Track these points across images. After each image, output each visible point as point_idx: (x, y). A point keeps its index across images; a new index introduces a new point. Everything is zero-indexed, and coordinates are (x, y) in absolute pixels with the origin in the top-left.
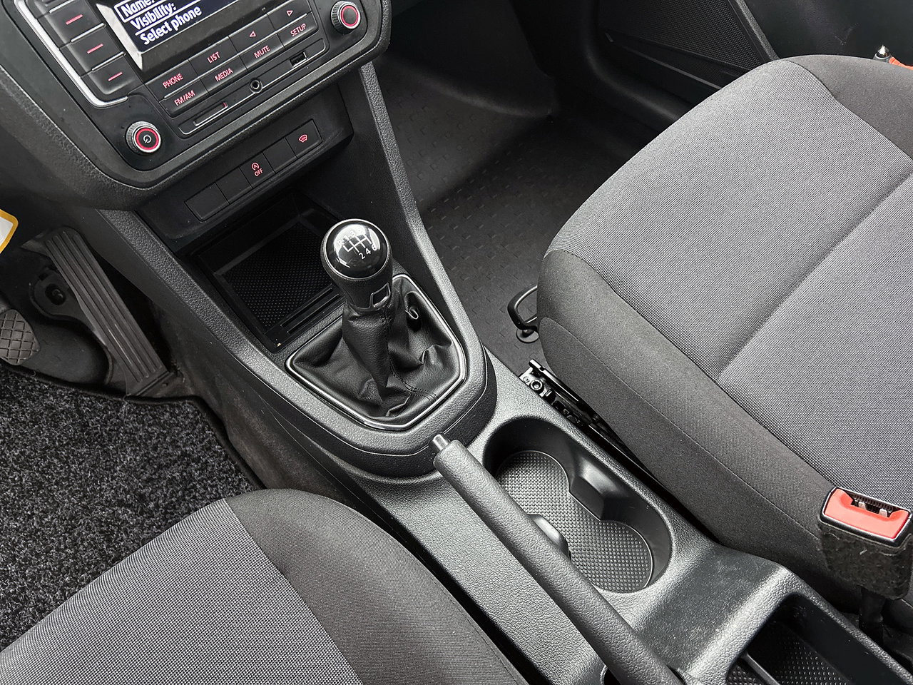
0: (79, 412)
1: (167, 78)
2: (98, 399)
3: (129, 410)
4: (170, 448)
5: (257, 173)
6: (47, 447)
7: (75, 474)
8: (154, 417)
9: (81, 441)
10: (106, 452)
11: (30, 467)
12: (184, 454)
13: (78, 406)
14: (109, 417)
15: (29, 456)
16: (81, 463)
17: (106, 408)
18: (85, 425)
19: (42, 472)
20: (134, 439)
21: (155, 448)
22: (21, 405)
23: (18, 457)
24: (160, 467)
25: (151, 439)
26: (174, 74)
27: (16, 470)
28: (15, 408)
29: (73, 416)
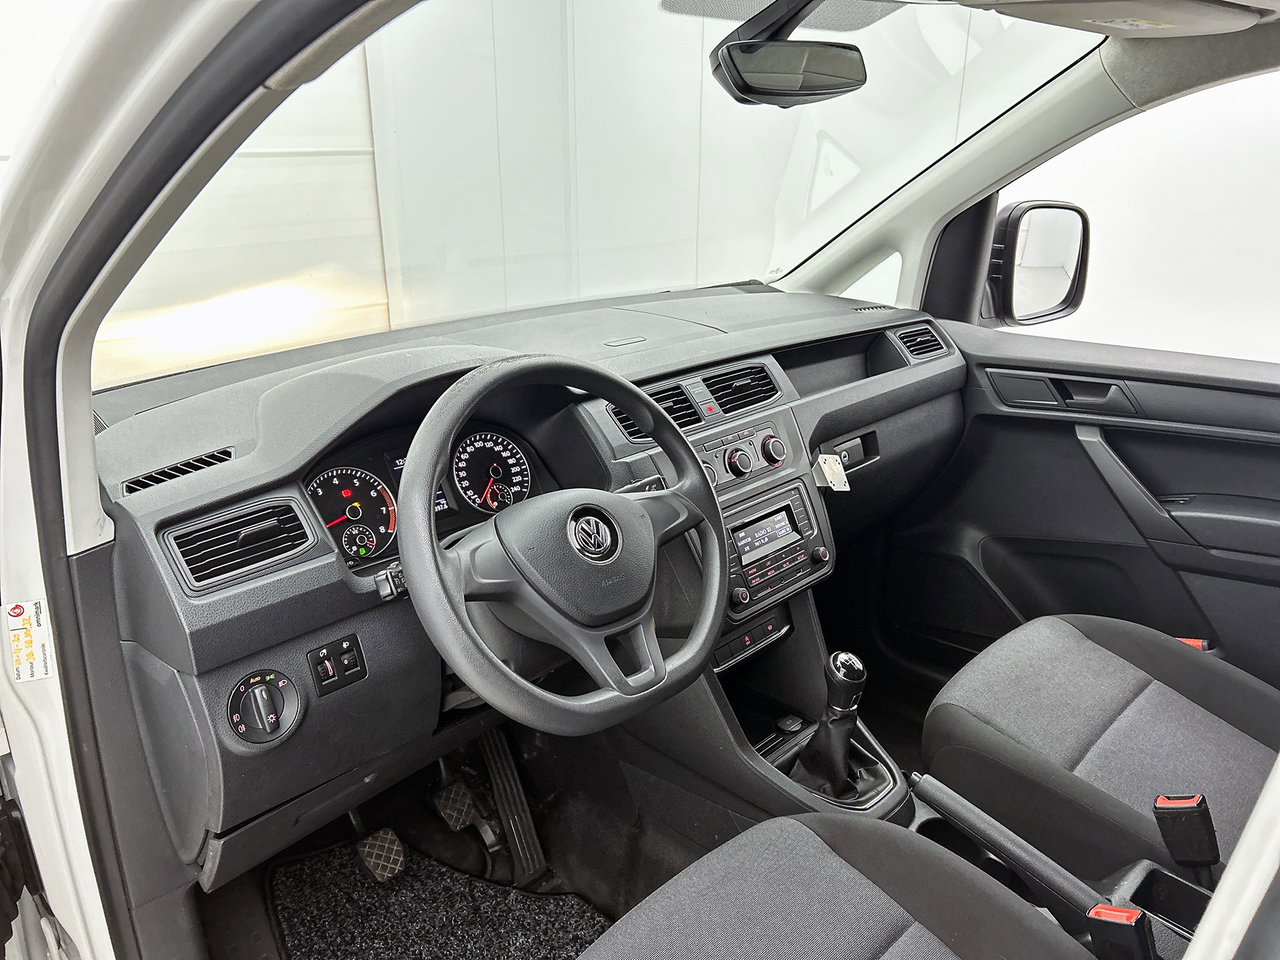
0: (473, 896)
1: (750, 570)
2: (488, 886)
3: (516, 899)
4: (561, 933)
5: (748, 643)
6: (444, 925)
7: (471, 951)
8: (539, 907)
9: (472, 923)
10: (499, 936)
11: (429, 942)
12: (576, 938)
13: (471, 891)
14: (498, 904)
15: (428, 932)
16: (475, 943)
17: (496, 896)
18: (477, 909)
19: (440, 948)
20: (523, 925)
21: (545, 933)
22: (422, 883)
23: (419, 931)
24: (553, 948)
25: (539, 925)
26: (753, 568)
27: (417, 943)
28: (417, 885)
29: (467, 899)
